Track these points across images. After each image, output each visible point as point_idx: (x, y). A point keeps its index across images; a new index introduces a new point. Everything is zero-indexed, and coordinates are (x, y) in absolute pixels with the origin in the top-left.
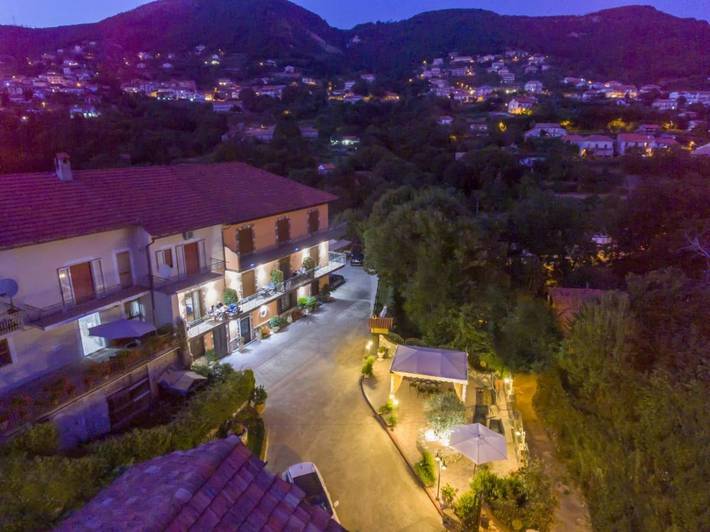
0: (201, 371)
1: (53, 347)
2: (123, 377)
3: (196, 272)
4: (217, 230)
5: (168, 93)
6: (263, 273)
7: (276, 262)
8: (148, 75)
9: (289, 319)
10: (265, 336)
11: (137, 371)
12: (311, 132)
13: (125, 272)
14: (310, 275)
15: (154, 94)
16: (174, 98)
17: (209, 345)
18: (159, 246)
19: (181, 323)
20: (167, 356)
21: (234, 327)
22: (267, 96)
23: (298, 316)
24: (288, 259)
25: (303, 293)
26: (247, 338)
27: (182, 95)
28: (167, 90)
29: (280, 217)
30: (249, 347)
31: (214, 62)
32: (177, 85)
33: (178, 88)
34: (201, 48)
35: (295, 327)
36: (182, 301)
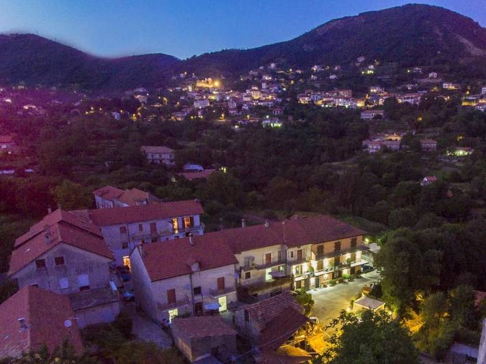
0: (297, 291)
1: (259, 276)
2: (275, 288)
3: (301, 259)
4: (310, 246)
5: (330, 102)
6: (327, 262)
7: (333, 258)
8: (318, 85)
9: (337, 282)
10: (325, 286)
11: (279, 287)
12: (430, 144)
13: (280, 257)
14: (349, 265)
15: (320, 102)
16: (334, 105)
17: (303, 285)
18: (289, 251)
19: (293, 275)
20: (287, 285)
21: (313, 281)
22: (407, 103)
23: (341, 281)
24: (339, 258)
25: (346, 272)
26: (317, 286)
27: (340, 102)
28: (330, 99)
29: (337, 241)
30: (317, 289)
31: (369, 72)
32: (338, 94)
33: (338, 97)
34: (361, 59)
35: (339, 285)
36: (294, 269)
